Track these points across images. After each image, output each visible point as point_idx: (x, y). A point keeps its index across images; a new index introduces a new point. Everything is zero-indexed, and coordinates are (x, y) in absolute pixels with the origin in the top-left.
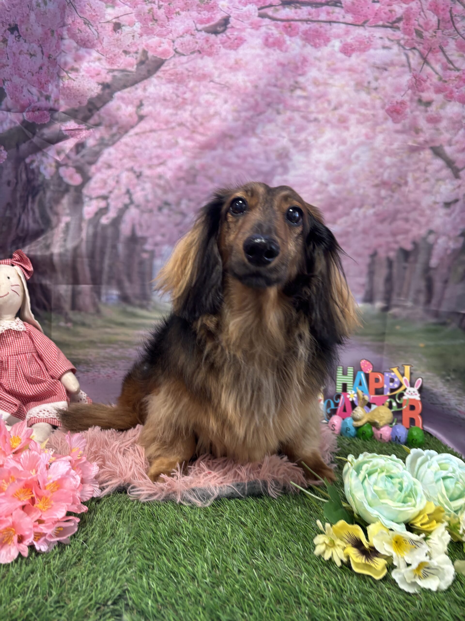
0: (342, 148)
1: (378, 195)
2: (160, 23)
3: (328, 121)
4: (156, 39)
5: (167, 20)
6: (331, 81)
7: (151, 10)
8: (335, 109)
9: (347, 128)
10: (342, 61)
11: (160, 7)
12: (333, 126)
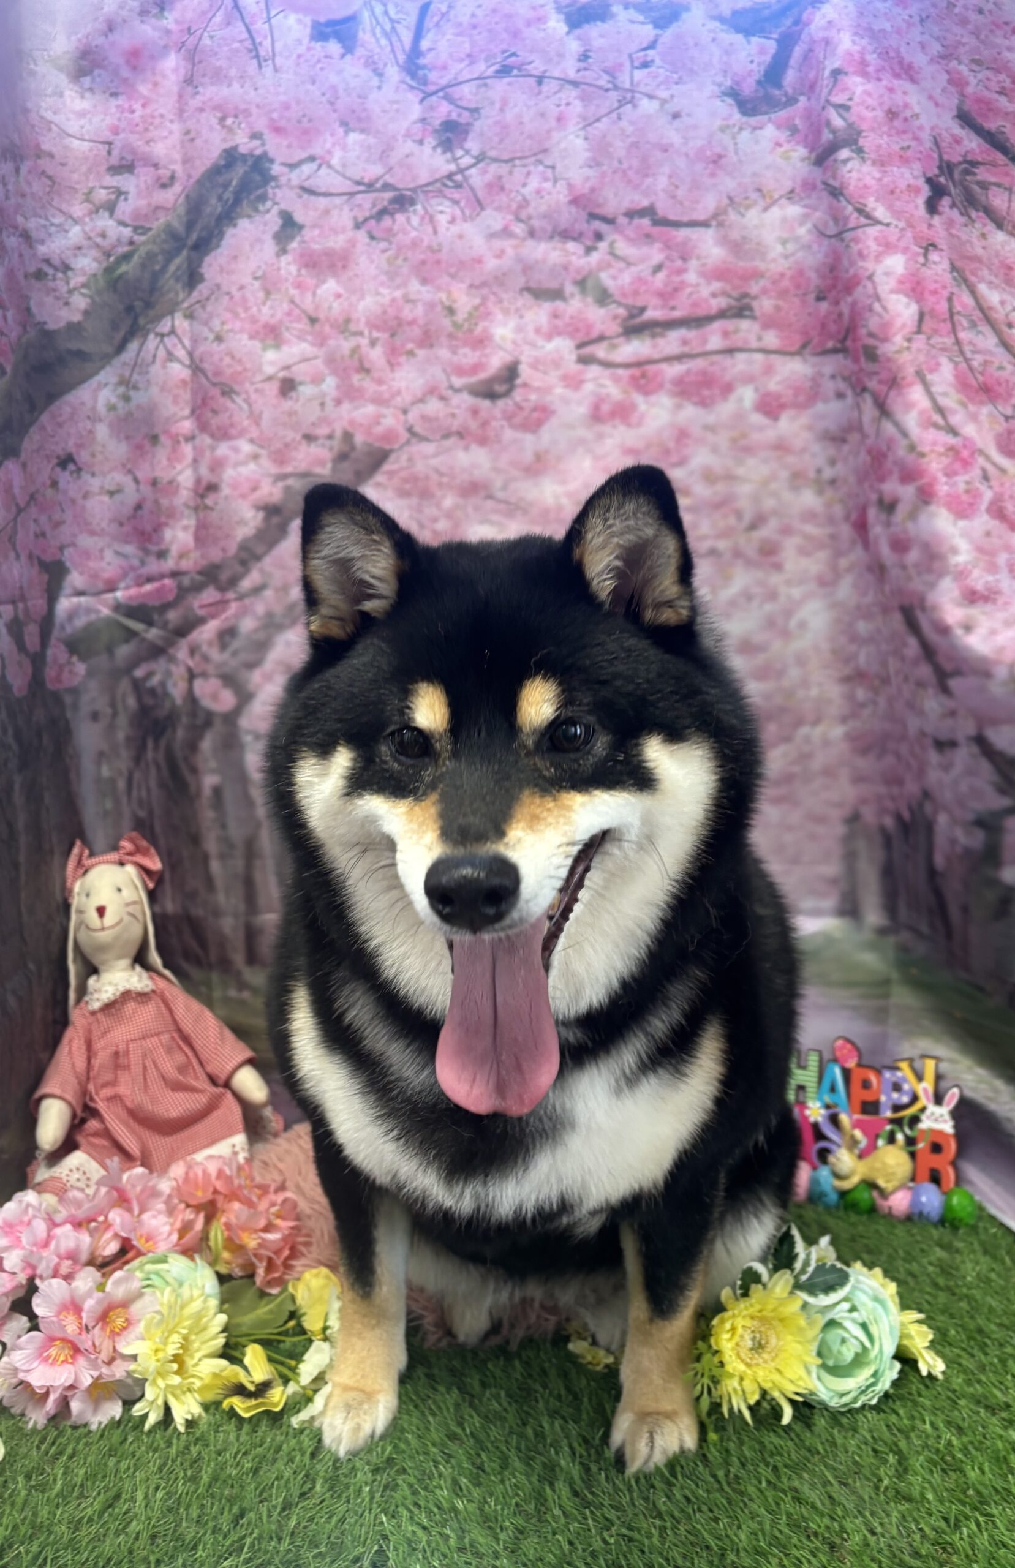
0: (769, 607)
1: (850, 697)
2: (376, 375)
3: (737, 554)
4: (370, 409)
5: (387, 368)
6: (740, 471)
7: (355, 350)
8: (753, 526)
9: (778, 567)
10: (761, 429)
11: (373, 343)
12: (749, 563)
